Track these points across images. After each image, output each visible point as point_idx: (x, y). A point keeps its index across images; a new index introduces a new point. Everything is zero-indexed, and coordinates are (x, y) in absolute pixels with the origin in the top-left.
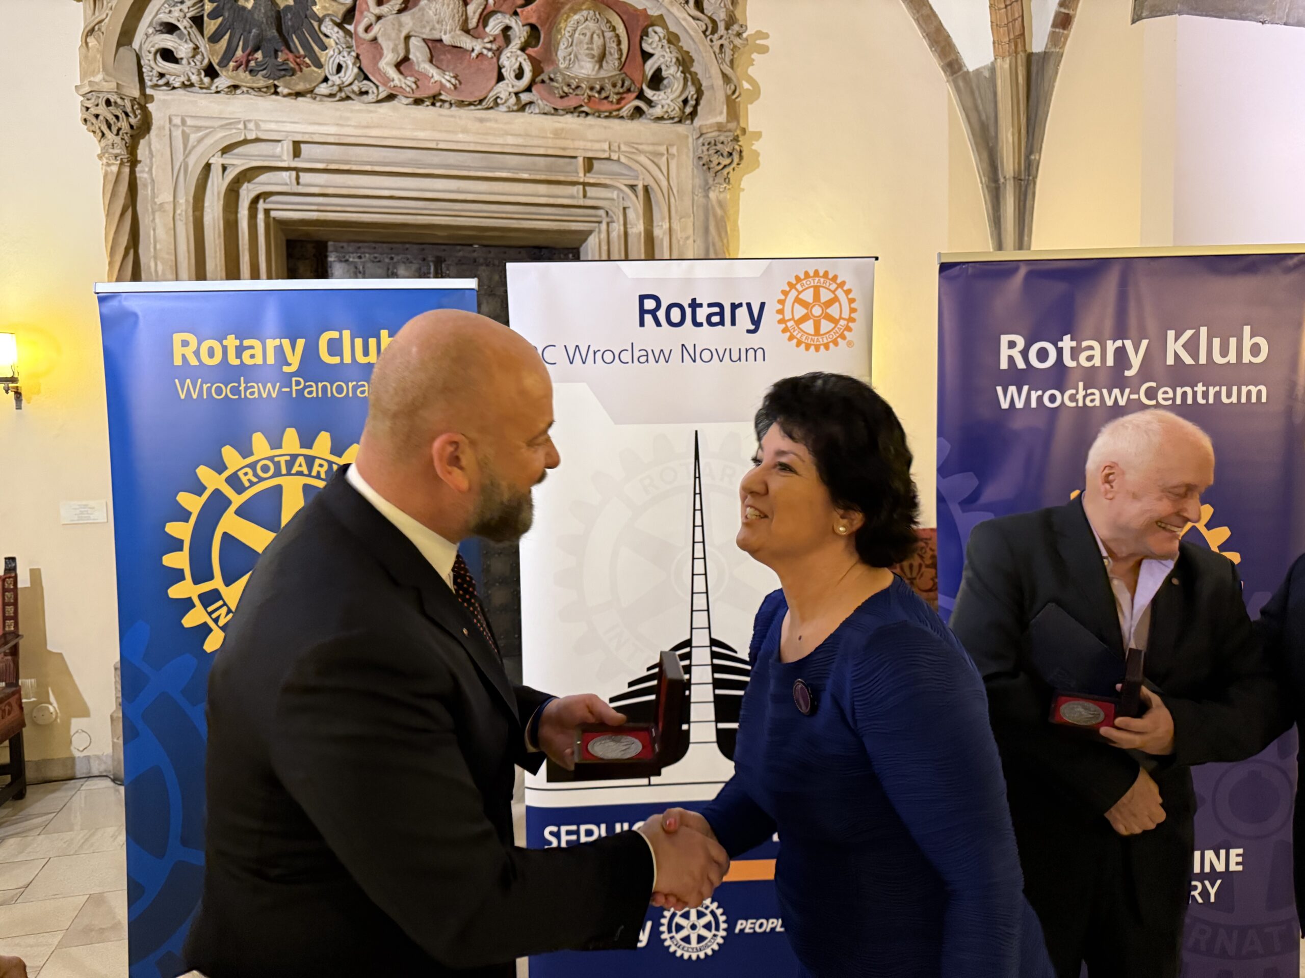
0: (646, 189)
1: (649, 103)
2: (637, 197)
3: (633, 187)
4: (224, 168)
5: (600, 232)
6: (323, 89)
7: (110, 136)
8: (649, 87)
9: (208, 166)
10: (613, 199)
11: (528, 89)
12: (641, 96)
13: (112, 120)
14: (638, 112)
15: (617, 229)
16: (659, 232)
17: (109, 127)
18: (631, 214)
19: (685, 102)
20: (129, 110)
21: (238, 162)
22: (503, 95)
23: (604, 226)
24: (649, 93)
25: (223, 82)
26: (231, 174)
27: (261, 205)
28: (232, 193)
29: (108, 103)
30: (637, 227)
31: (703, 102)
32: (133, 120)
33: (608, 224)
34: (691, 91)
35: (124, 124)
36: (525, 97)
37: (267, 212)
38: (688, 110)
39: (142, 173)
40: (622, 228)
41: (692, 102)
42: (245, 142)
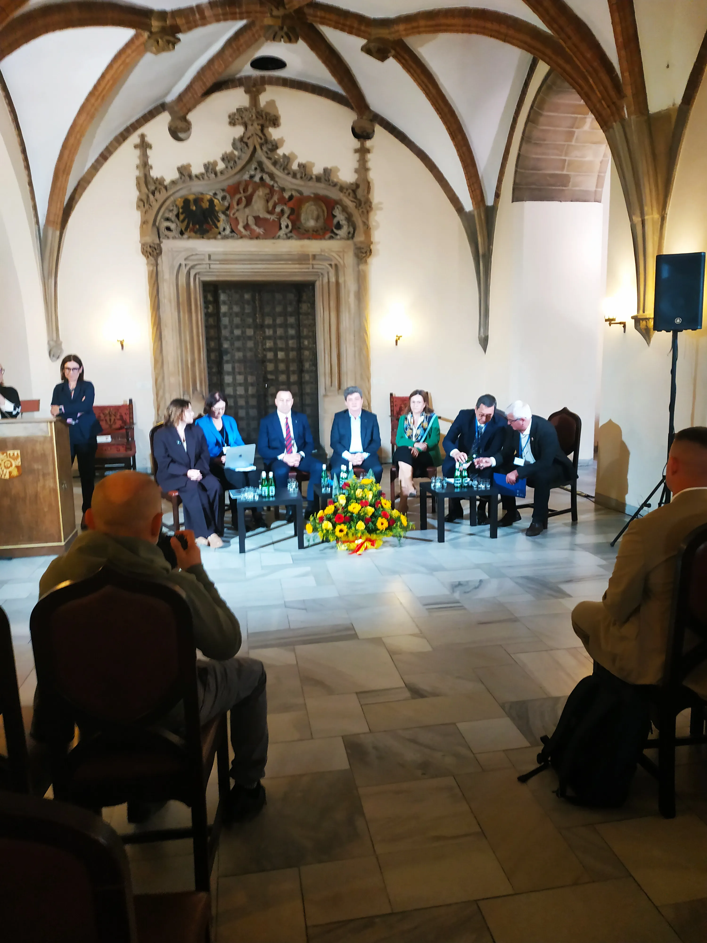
0: (336, 265)
1: (336, 235)
2: (332, 268)
3: (331, 265)
4: (186, 265)
5: (319, 281)
6: (219, 237)
7: (151, 258)
8: (336, 228)
9: (180, 265)
10: (323, 269)
11: (291, 232)
12: (332, 232)
13: (151, 252)
14: (331, 238)
15: (326, 280)
16: (341, 280)
17: (150, 254)
18: (330, 275)
19: (349, 233)
20: (156, 248)
21: (191, 263)
22: (281, 235)
23: (321, 278)
24: (335, 230)
25: (185, 236)
26: (188, 268)
27: (197, 276)
28: (189, 273)
29: (150, 247)
30: (333, 279)
31: (356, 232)
32: (157, 251)
33: (322, 277)
34: (351, 230)
35: (155, 253)
36: (289, 235)
37: (199, 279)
38: (350, 236)
39: (159, 268)
40: (327, 280)
41: (352, 232)
42: (192, 255)
